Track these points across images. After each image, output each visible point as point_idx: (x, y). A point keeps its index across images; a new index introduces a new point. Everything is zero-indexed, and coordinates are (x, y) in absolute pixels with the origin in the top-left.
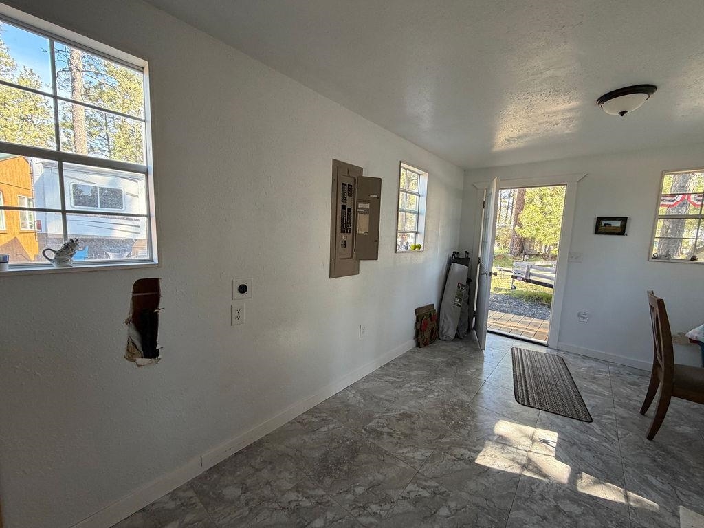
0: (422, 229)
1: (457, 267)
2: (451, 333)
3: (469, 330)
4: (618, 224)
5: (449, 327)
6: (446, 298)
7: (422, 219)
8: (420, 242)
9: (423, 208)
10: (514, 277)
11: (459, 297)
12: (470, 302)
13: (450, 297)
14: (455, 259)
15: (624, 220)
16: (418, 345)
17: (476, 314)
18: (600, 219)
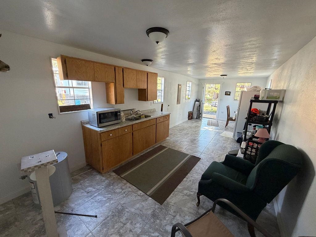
0: (190, 94)
1: (197, 103)
2: (195, 117)
3: (199, 117)
4: (229, 93)
5: (195, 116)
6: (194, 110)
7: (190, 92)
8: (189, 97)
9: (190, 90)
10: (212, 106)
11: (197, 109)
12: (199, 111)
13: (195, 109)
14: (197, 101)
15: (230, 92)
16: (189, 119)
17: (201, 114)
18: (226, 92)
